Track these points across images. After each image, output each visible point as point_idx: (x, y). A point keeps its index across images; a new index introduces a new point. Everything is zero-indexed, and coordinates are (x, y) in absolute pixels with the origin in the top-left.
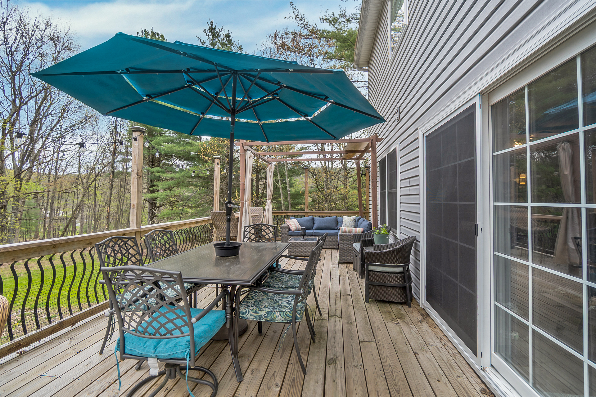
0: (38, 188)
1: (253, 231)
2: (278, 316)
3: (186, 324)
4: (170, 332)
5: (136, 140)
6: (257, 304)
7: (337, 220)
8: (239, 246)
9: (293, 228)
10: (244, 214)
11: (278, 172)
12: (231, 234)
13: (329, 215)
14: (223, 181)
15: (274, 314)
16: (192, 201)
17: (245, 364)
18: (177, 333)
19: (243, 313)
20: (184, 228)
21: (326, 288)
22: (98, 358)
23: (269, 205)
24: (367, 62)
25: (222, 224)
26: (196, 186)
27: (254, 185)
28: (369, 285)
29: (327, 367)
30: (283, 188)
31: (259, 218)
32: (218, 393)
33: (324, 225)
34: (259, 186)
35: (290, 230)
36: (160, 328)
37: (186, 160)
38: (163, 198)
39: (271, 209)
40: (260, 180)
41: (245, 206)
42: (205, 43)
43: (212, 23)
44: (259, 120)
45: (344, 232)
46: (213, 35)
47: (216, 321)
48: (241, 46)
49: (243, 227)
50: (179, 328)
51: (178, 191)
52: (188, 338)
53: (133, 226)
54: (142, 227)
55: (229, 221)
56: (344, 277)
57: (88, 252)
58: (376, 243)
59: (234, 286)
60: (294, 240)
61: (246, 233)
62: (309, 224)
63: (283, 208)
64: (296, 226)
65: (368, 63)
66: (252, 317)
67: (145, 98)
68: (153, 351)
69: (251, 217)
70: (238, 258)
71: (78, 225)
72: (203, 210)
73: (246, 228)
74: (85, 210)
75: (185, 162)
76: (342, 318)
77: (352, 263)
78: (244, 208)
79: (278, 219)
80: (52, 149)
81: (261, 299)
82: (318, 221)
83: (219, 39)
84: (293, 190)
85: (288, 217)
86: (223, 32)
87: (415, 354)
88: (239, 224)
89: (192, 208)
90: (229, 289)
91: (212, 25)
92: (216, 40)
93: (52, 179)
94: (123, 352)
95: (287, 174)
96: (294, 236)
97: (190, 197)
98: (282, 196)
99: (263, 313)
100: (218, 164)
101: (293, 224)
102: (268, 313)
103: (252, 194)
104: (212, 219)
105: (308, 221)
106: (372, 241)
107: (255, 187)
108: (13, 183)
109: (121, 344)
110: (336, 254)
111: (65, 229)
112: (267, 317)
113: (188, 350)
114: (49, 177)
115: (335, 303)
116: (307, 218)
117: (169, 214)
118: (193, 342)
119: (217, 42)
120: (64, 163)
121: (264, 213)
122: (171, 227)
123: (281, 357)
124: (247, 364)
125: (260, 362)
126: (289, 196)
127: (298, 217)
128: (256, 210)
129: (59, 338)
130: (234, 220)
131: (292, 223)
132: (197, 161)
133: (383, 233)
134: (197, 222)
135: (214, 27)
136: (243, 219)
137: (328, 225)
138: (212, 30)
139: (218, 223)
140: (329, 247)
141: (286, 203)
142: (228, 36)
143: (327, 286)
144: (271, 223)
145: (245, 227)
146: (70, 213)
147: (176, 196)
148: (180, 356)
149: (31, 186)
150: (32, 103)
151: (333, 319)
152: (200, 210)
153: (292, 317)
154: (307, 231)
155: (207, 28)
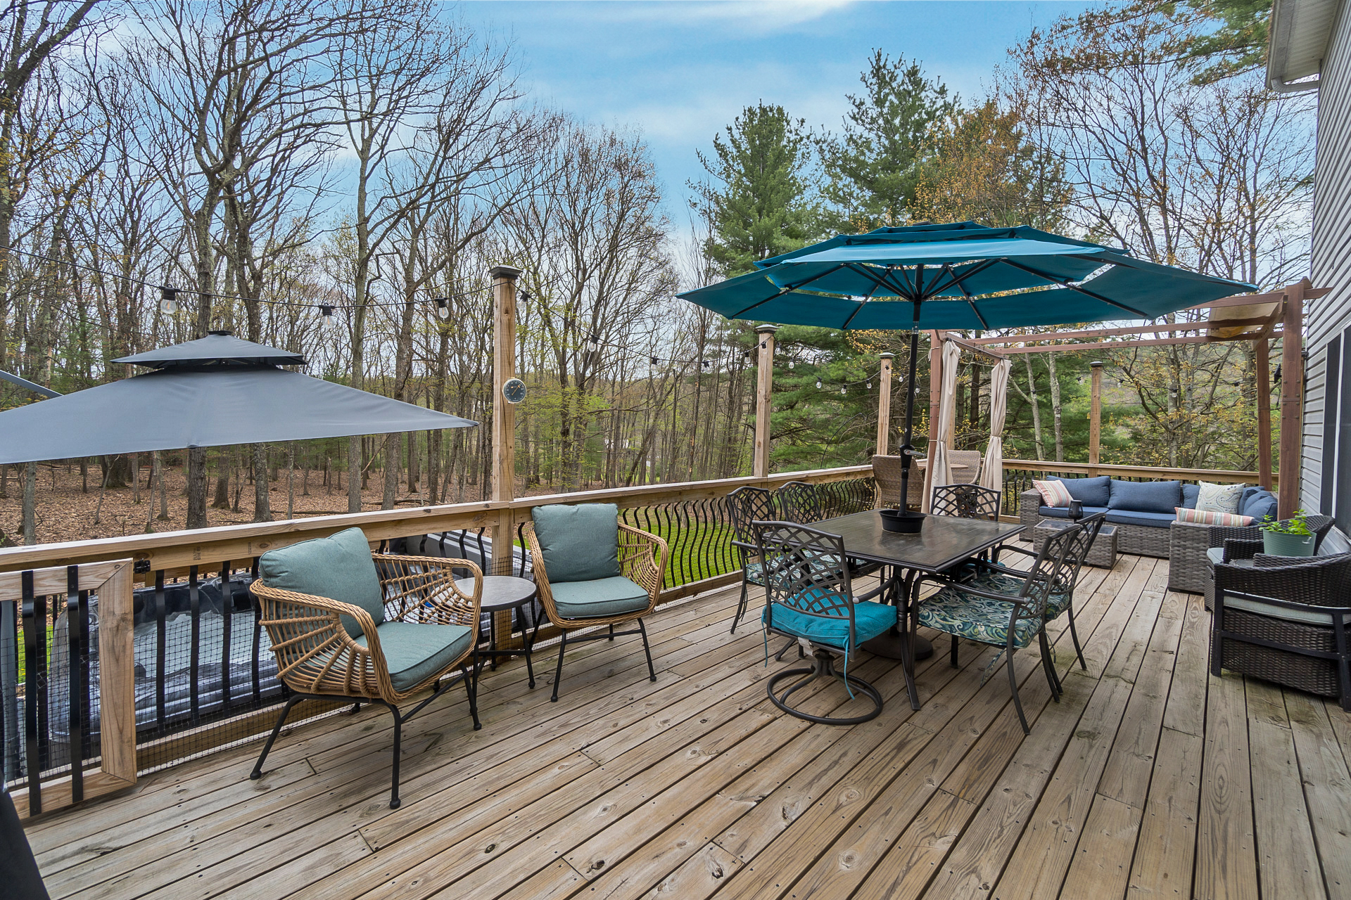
0: (604, 405)
1: (952, 497)
2: (982, 632)
3: (845, 605)
4: (825, 610)
5: (764, 346)
6: (950, 610)
7: (1181, 490)
8: (923, 518)
9: (1051, 501)
10: (936, 463)
11: (1028, 366)
12: (910, 500)
13: (1160, 476)
14: (896, 391)
15: (975, 628)
16: (831, 431)
17: (924, 695)
18: (833, 613)
19: (924, 617)
20: (827, 481)
21: (1114, 630)
22: (728, 638)
23: (995, 446)
24: (1318, 62)
25: (893, 479)
26: (840, 399)
27: (967, 398)
28: (1223, 638)
29: (1074, 739)
30: (1040, 404)
31: (970, 474)
32: (883, 712)
33: (1138, 499)
34: (980, 399)
35: (1043, 503)
36: (813, 602)
37: (822, 348)
38: (780, 423)
39: (999, 455)
40: (982, 384)
41: (938, 448)
42: (862, 104)
43: (879, 55)
44: (969, 294)
45: (1188, 521)
46: (882, 83)
47: (884, 616)
48: (944, 86)
49: (932, 489)
50: (836, 607)
51: (806, 409)
52: (848, 623)
53: (758, 475)
54: (770, 476)
55: (905, 476)
56: (1171, 618)
57: (663, 509)
58: (1268, 552)
59: (912, 572)
60: (1053, 526)
61: (937, 500)
62: (1098, 495)
63: (1039, 452)
64: (1059, 496)
65: (1321, 62)
66: (939, 626)
67: (783, 290)
68: (804, 629)
69: (950, 471)
70: (919, 536)
71: (648, 464)
72: (852, 448)
73: (938, 490)
74: (659, 440)
75: (819, 352)
76: (1134, 684)
77: (1202, 594)
78: (937, 452)
79: (1016, 478)
80: (616, 342)
81: (955, 605)
82: (1122, 491)
83: (894, 85)
84: (1073, 408)
85: (1040, 476)
86: (904, 68)
87: (1303, 782)
88: (925, 482)
89: (829, 443)
90: (904, 576)
91: (878, 60)
92: (887, 91)
93: (617, 388)
94: (770, 625)
95: (1052, 370)
96: (1053, 517)
97: (827, 420)
98: (1036, 423)
99: (957, 623)
100: (887, 368)
101: (1054, 491)
102: (964, 624)
103: (960, 417)
104: (874, 470)
105: (1096, 486)
106: (1260, 547)
107: (969, 401)
108: (575, 396)
109: (768, 615)
110: (1164, 568)
111: (633, 470)
112: (962, 630)
113: (847, 637)
114: (613, 385)
115: (1128, 658)
116: (1093, 480)
117: (789, 454)
118: (853, 630)
119: (887, 95)
120: (631, 364)
121: (982, 462)
122: (807, 478)
123: (988, 703)
124: (928, 696)
125: (950, 699)
126: (1057, 424)
127: (1068, 476)
128: (964, 456)
129: (683, 605)
130: (917, 474)
131: (1050, 489)
132: (843, 350)
133: (1294, 532)
134: (848, 474)
135: (882, 64)
136: (934, 474)
137: (1154, 500)
138: (877, 71)
139: (885, 478)
140: (1150, 553)
141: (1051, 441)
142: (913, 73)
143: (1117, 626)
144: (998, 487)
145: (936, 488)
146: (639, 443)
147: (802, 420)
148: (837, 643)
149: (594, 401)
150: (596, 273)
151: (1111, 682)
152: (845, 449)
153: (1007, 638)
154: (1085, 509)
155: (868, 70)
